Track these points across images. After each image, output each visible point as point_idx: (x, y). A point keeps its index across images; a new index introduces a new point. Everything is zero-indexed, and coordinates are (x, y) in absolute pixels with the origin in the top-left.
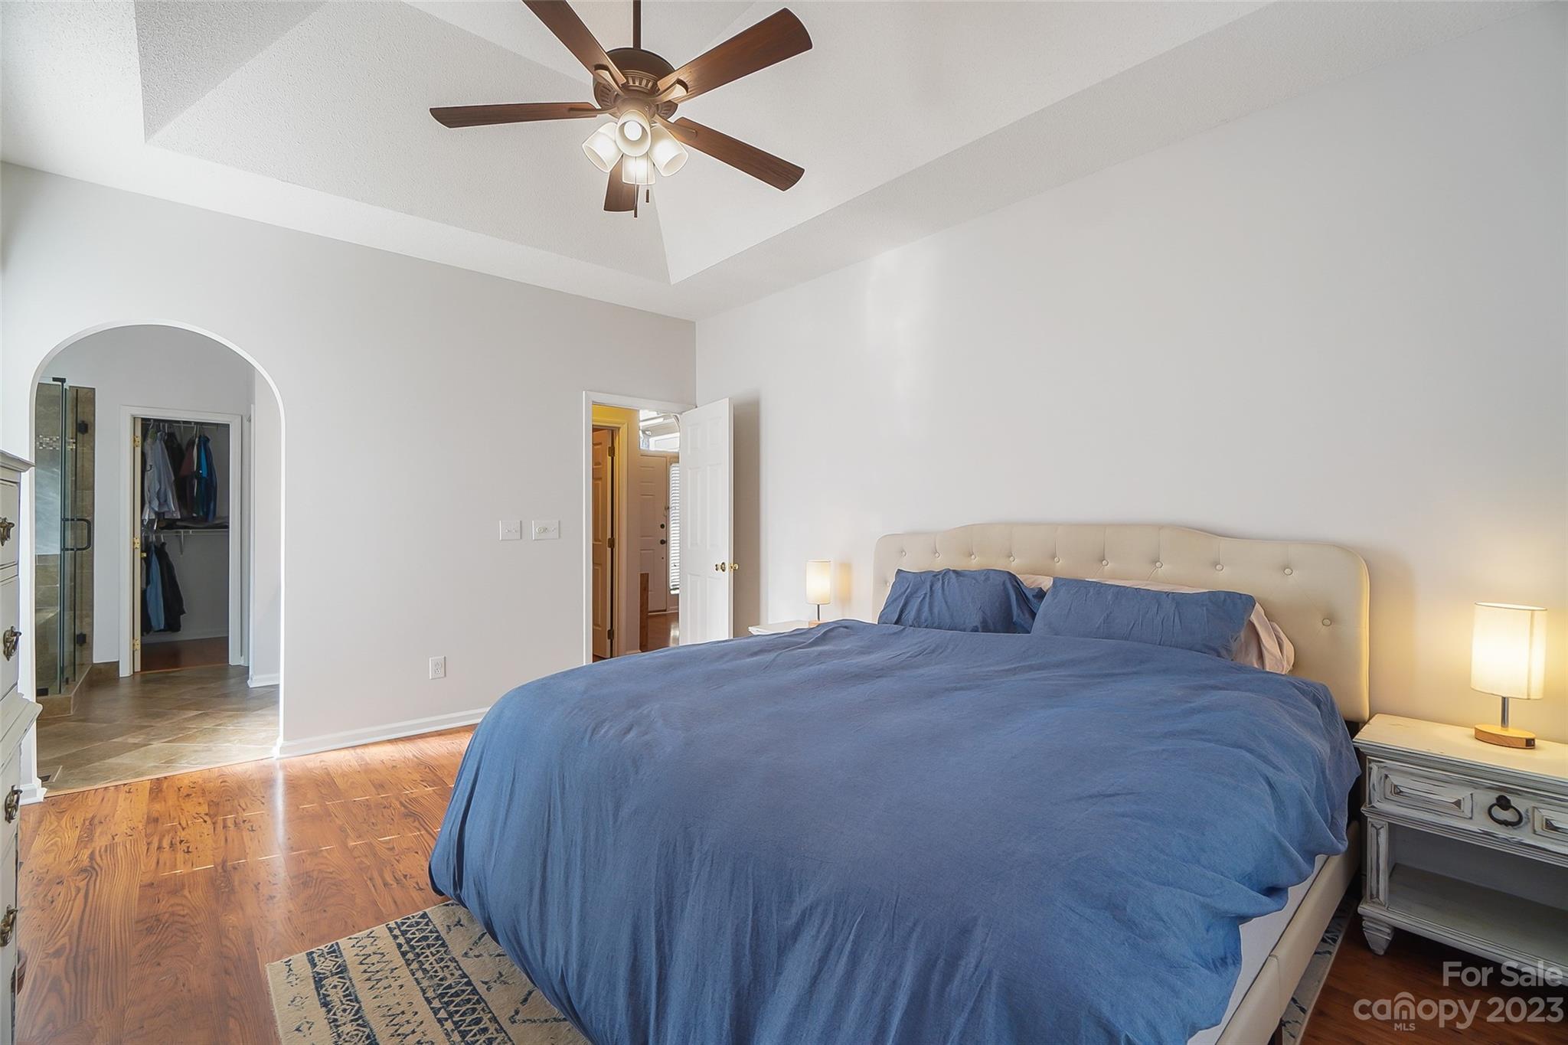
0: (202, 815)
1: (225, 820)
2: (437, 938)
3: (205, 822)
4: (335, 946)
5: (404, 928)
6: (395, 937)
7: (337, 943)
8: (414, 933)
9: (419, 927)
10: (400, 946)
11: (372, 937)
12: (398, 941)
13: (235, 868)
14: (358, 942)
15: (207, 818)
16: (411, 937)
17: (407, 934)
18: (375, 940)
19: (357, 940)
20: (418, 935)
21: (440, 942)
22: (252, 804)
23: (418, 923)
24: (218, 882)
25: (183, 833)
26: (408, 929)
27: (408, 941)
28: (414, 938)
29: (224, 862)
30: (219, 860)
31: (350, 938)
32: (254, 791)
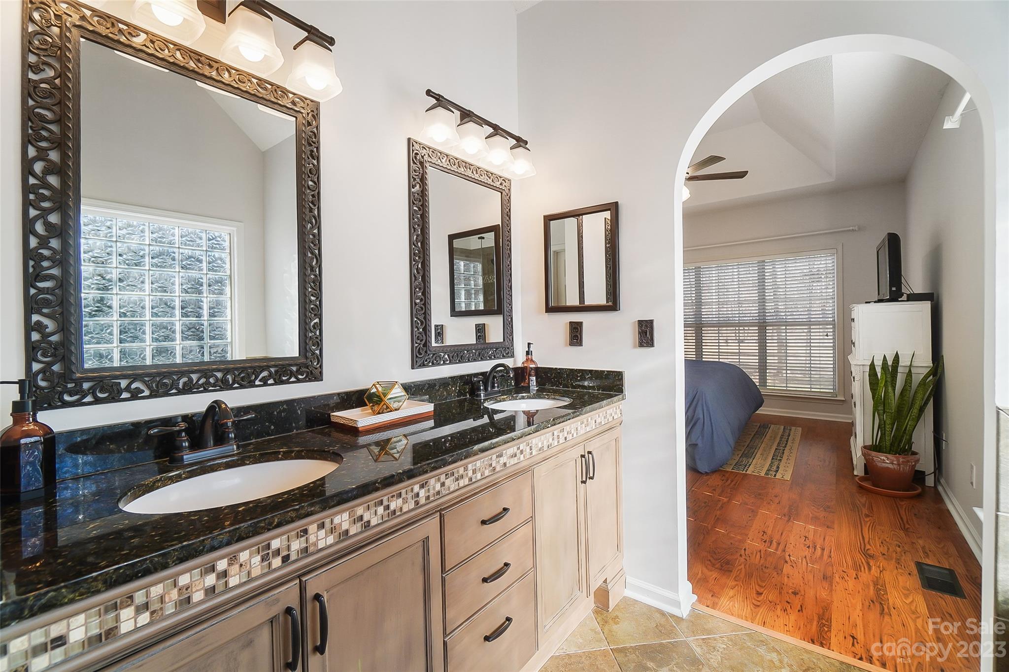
0: (790, 563)
1: (777, 549)
3: (789, 556)
5: (743, 469)
7: (765, 476)
10: (749, 465)
11: (754, 471)
12: (749, 467)
13: (784, 515)
15: (787, 558)
17: (745, 467)
19: (759, 473)
20: (741, 467)
21: (737, 464)
22: (752, 553)
23: (737, 469)
24: (795, 512)
25: (806, 553)
27: (746, 465)
29: (789, 520)
30: (790, 523)
31: (760, 475)
32: (743, 566)
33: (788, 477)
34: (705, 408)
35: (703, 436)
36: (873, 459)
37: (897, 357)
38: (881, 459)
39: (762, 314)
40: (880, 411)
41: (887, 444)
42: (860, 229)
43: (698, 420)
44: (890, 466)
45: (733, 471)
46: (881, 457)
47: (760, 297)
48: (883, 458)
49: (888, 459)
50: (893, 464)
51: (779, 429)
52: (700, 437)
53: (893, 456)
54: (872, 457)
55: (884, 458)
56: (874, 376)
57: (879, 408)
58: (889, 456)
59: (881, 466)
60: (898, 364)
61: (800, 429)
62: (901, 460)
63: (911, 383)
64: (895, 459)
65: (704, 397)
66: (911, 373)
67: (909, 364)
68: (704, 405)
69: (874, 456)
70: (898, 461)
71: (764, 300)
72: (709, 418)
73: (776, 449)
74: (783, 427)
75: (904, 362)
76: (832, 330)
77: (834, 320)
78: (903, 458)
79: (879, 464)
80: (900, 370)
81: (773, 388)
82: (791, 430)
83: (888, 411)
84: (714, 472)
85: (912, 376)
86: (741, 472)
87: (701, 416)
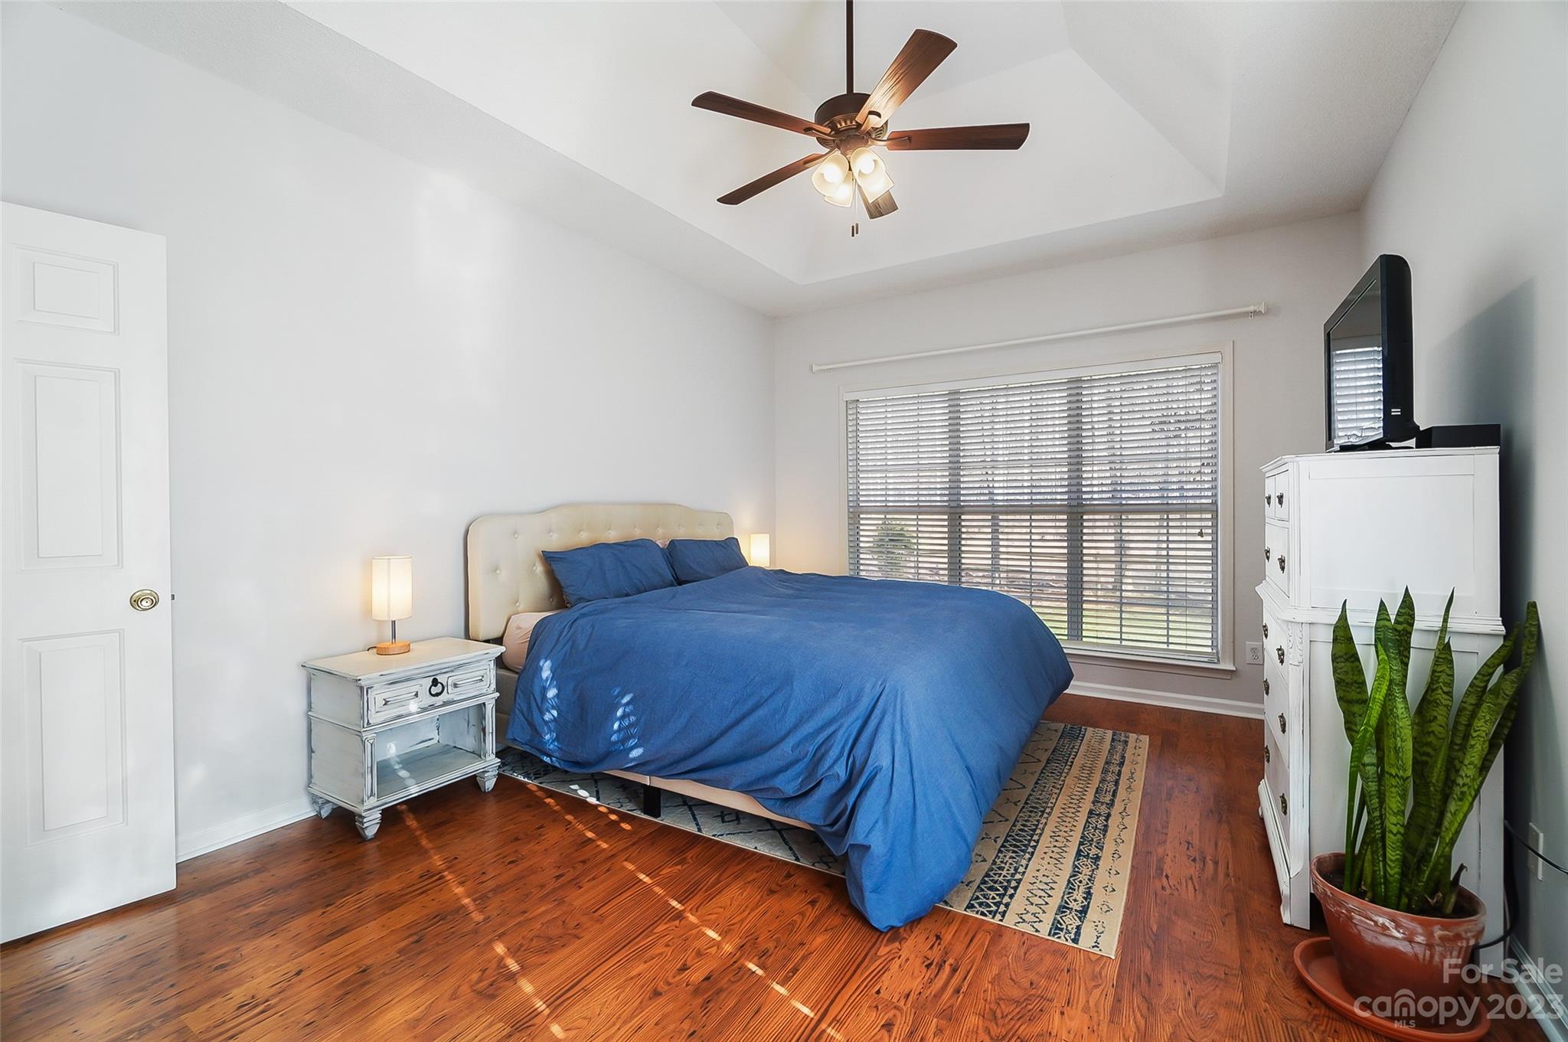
2: (985, 882)
4: (1053, 932)
5: (994, 908)
6: (1007, 905)
7: (1049, 935)
8: (993, 898)
9: (985, 900)
10: (1011, 896)
11: (1021, 918)
12: (1010, 900)
14: (1035, 922)
16: (997, 897)
17: (998, 902)
18: (1022, 914)
19: (1034, 925)
20: (992, 894)
21: (986, 879)
23: (981, 904)
26: (992, 905)
27: (1002, 896)
28: (997, 895)
31: (1037, 931)
33: (1110, 947)
34: (898, 738)
35: (886, 822)
36: (1351, 918)
37: (1407, 603)
38: (1376, 922)
39: (1074, 489)
40: (1368, 768)
41: (1392, 872)
42: (1268, 311)
43: (875, 775)
44: (1404, 947)
45: (969, 913)
46: (1376, 918)
47: (1072, 454)
48: (1381, 920)
49: (1398, 926)
50: (1411, 941)
51: (1102, 740)
52: (880, 823)
53: (1413, 920)
54: (1349, 910)
55: (1387, 923)
56: (1347, 660)
57: (1367, 759)
58: (1404, 918)
59: (1375, 941)
60: (1412, 625)
61: (1145, 739)
62: (1438, 932)
63: (1450, 684)
64: (1420, 930)
65: (898, 707)
66: (1451, 651)
67: (1438, 624)
68: (898, 727)
69: (1353, 911)
70: (1430, 935)
71: (1080, 460)
72: (907, 766)
73: (1091, 812)
74: (1109, 733)
75: (1426, 618)
76: (1210, 524)
77: (1215, 503)
78: (1445, 927)
79: (1369, 937)
80: (1416, 640)
81: (1095, 640)
82: (1126, 742)
83: (1393, 771)
84: (913, 922)
85: (1451, 661)
86: (989, 919)
87: (885, 762)
